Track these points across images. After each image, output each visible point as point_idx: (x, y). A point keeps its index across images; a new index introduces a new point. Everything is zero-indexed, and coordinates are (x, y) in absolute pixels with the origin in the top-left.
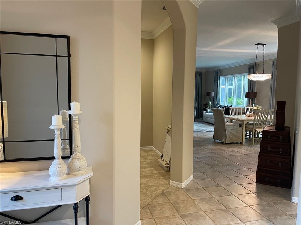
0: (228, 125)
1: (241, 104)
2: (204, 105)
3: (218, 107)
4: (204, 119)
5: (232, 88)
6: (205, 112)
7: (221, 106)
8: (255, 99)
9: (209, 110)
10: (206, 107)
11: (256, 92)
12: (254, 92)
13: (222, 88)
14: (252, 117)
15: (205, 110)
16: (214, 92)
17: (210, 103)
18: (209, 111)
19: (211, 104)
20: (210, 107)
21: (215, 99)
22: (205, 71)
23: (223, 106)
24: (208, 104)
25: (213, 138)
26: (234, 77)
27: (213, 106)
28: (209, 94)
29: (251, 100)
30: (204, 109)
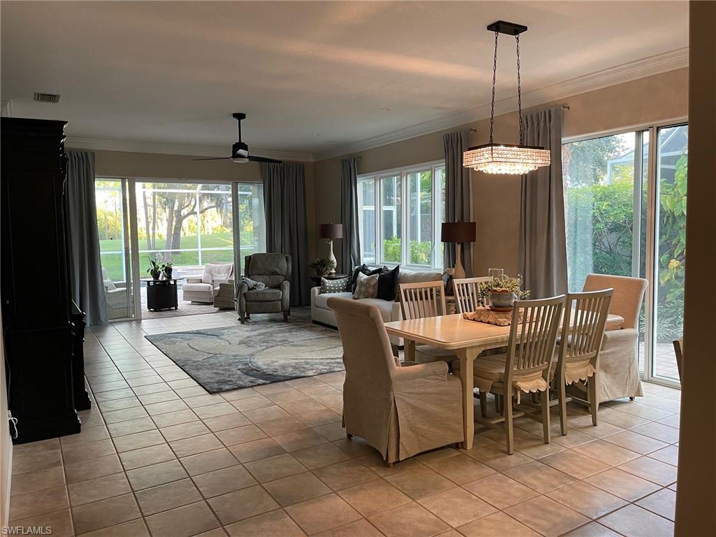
0: (404, 378)
1: (424, 258)
2: (315, 265)
3: (357, 272)
4: (315, 313)
5: (392, 211)
6: (316, 289)
7: (364, 269)
8: (472, 243)
9: (328, 283)
10: (321, 274)
11: (472, 221)
12: (465, 221)
13: (365, 211)
14: (489, 323)
15: (319, 283)
16: (341, 225)
17: (333, 258)
18: (330, 287)
19: (335, 261)
20: (333, 271)
21: (347, 246)
22: (312, 160)
23: (372, 269)
24: (325, 263)
25: (344, 426)
26: (400, 174)
27: (341, 270)
28: (326, 232)
29: (459, 248)
30: (313, 279)
